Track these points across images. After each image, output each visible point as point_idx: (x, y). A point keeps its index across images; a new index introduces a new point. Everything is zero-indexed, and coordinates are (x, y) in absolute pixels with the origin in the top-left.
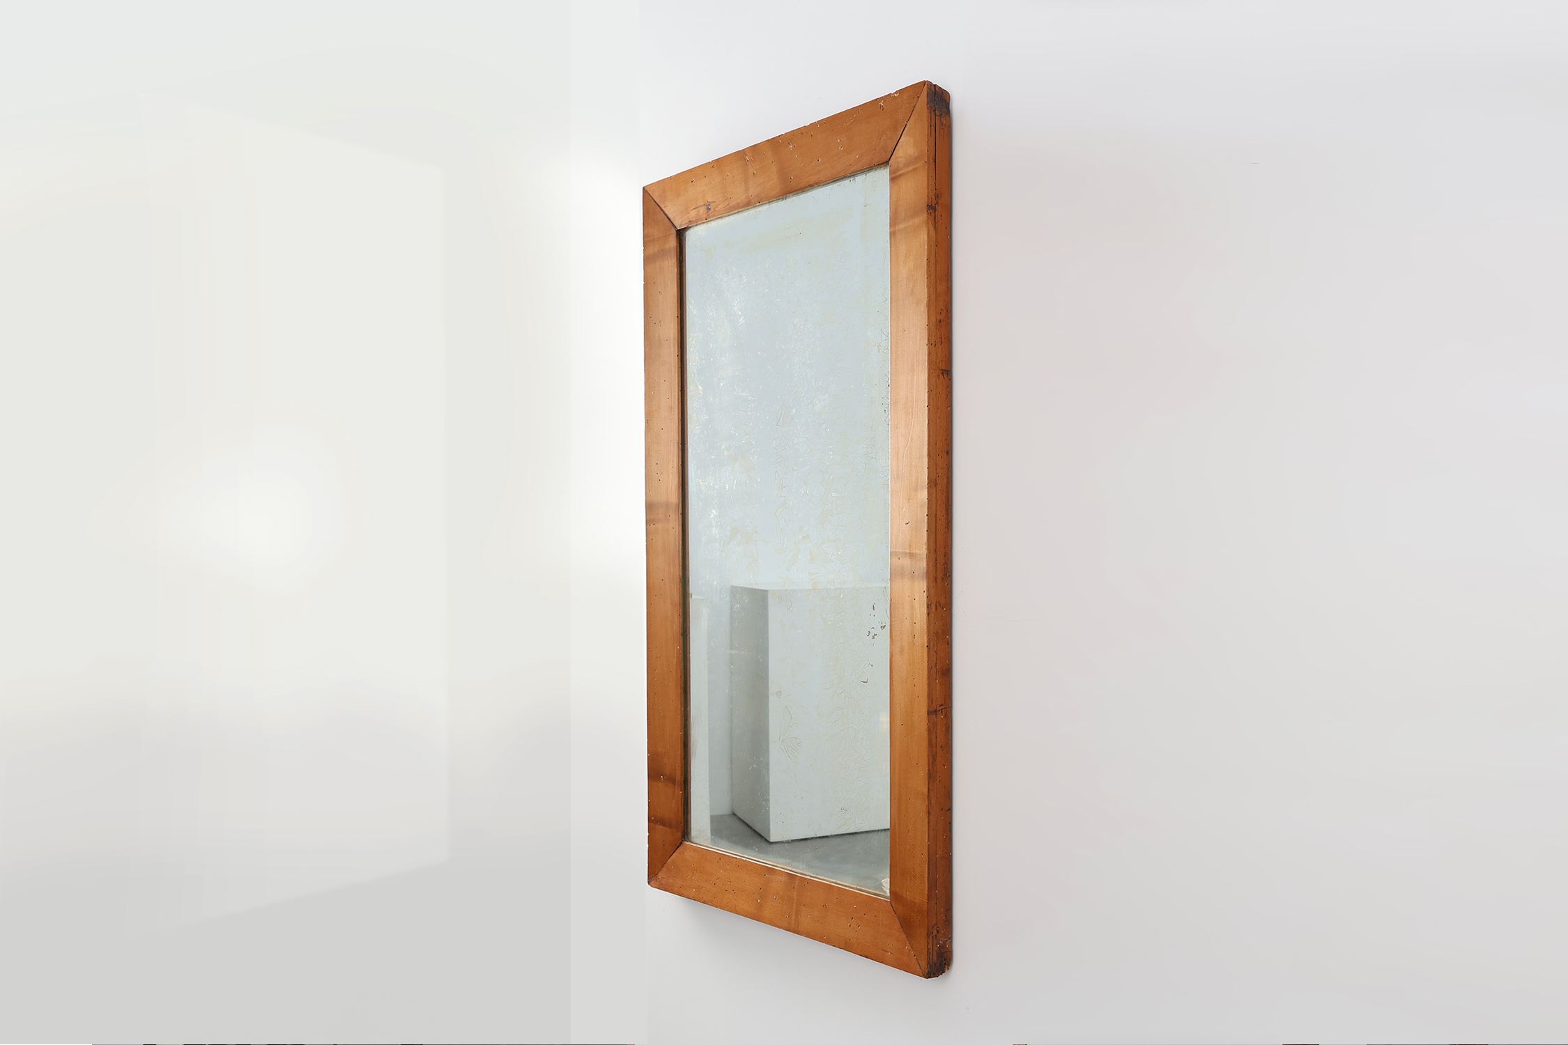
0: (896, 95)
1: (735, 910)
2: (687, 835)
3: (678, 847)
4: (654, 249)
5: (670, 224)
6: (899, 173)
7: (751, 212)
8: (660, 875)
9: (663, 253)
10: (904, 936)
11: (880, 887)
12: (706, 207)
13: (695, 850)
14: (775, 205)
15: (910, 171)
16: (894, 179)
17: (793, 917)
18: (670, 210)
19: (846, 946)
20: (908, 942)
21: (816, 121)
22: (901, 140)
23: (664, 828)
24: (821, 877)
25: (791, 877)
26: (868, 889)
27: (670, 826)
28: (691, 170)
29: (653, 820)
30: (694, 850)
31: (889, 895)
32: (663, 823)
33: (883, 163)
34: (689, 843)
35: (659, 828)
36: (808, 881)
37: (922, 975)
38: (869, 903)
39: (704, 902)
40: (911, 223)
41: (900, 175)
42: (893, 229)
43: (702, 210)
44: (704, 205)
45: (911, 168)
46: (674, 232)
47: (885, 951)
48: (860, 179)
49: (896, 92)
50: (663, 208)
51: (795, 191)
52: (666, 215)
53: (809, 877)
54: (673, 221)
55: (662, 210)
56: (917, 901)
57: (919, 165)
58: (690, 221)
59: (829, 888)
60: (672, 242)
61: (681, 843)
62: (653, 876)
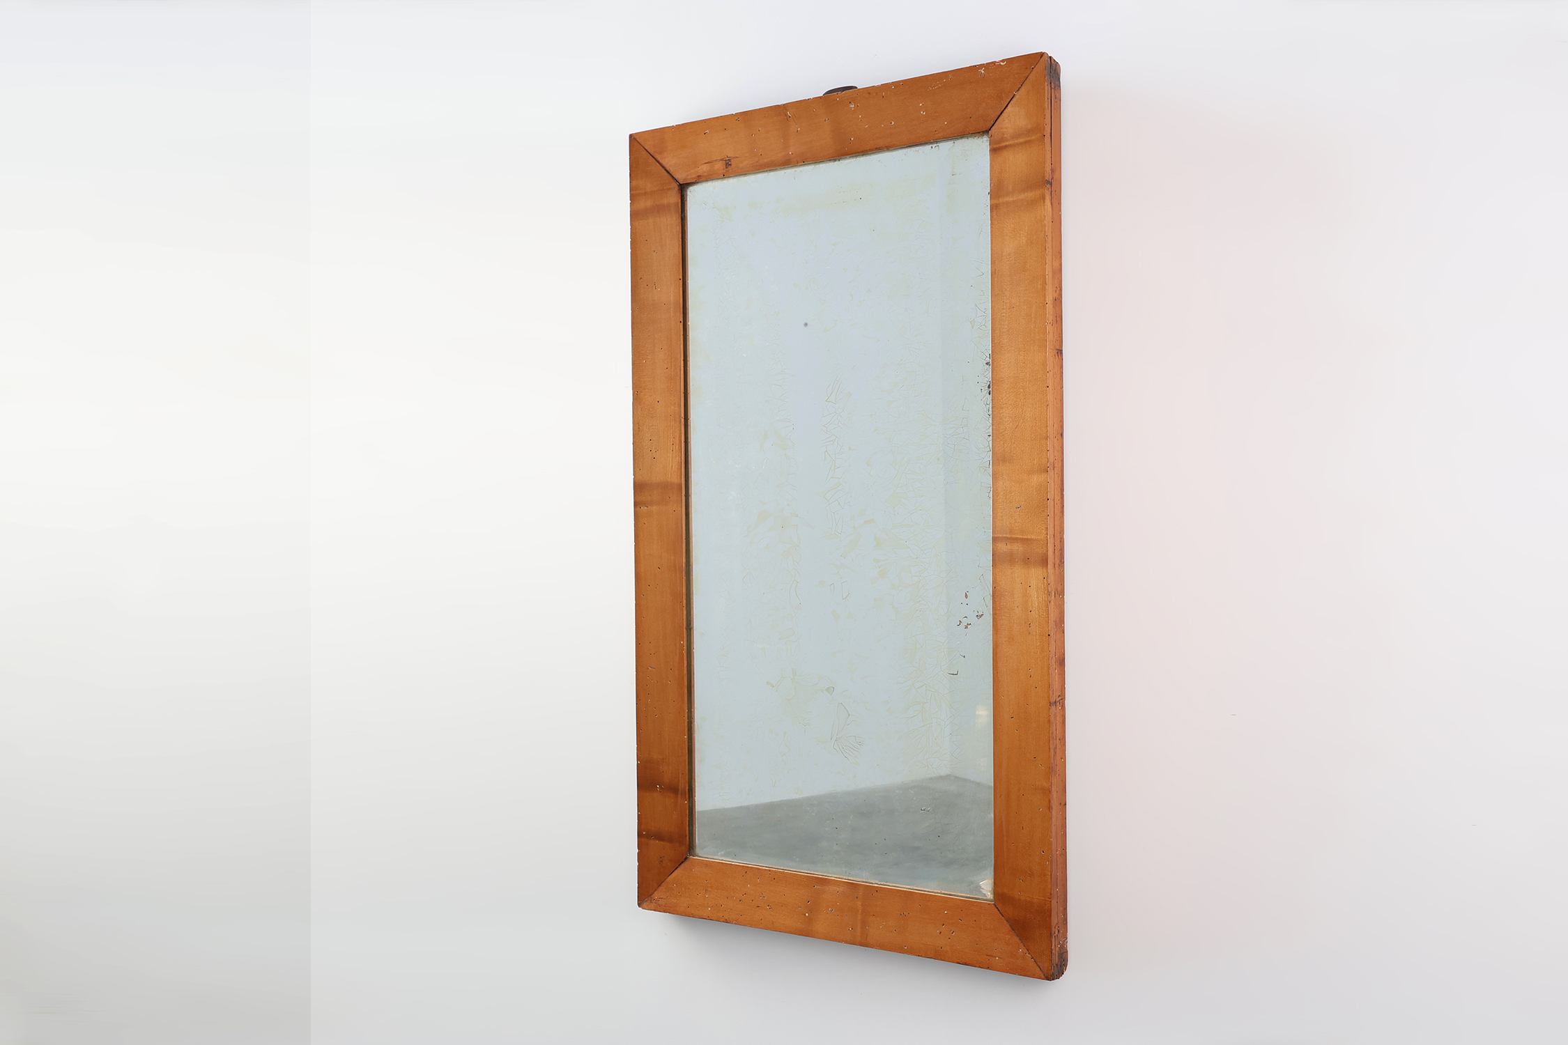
0: (1002, 63)
1: (773, 927)
2: (693, 849)
3: (683, 862)
4: (644, 204)
5: (669, 177)
6: (1004, 144)
7: (789, 172)
8: (656, 896)
9: (659, 209)
10: (1016, 939)
11: (978, 888)
12: (724, 162)
13: (708, 865)
14: (823, 166)
15: (1021, 144)
16: (995, 150)
17: (859, 929)
18: (669, 161)
19: (937, 955)
20: (1022, 945)
21: (891, 81)
22: (1006, 110)
23: (662, 843)
24: (891, 885)
25: (853, 886)
26: (960, 892)
27: (671, 840)
28: (705, 121)
29: (645, 835)
30: (706, 865)
31: (990, 896)
32: (659, 837)
33: (979, 133)
34: (696, 858)
35: (655, 843)
36: (877, 890)
37: (1043, 977)
38: (965, 909)
39: (726, 921)
40: (1022, 196)
41: (1006, 147)
42: (995, 201)
43: (719, 166)
44: (722, 160)
45: (1021, 140)
46: (675, 185)
47: (992, 956)
48: (945, 146)
49: (1003, 61)
50: (659, 159)
51: (855, 153)
52: (663, 167)
53: (876, 885)
54: (673, 174)
55: (658, 162)
56: (1035, 901)
57: (1033, 138)
58: (699, 176)
59: (909, 895)
60: (674, 198)
61: (686, 858)
62: (647, 895)
